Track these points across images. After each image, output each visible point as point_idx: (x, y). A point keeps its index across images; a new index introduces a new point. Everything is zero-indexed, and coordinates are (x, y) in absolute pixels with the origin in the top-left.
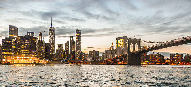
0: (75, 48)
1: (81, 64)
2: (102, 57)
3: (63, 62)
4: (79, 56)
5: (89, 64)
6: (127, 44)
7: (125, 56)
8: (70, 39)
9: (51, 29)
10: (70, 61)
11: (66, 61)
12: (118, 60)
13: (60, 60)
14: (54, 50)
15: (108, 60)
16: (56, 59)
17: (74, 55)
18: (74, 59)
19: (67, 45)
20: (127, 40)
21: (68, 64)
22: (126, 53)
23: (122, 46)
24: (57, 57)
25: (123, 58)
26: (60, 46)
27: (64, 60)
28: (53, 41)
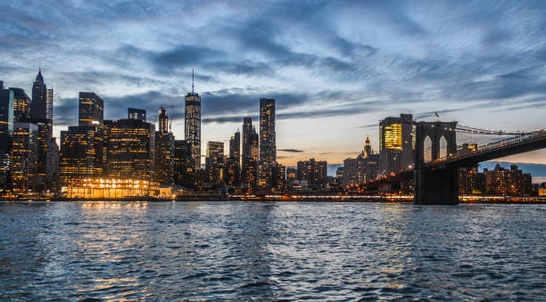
0: (256, 153)
1: (274, 200)
2: (338, 180)
3: (224, 193)
4: (268, 175)
5: (298, 200)
6: (414, 139)
7: (409, 175)
8: (245, 127)
9: (191, 98)
10: (244, 191)
11: (231, 191)
12: (386, 187)
13: (215, 188)
14: (199, 158)
15: (355, 187)
16: (206, 185)
17: (255, 174)
18: (254, 184)
19: (234, 143)
20: (414, 127)
21: (239, 199)
22: (410, 167)
23: (397, 146)
24: (207, 181)
25: (402, 184)
26: (215, 146)
27: (227, 189)
28: (196, 134)
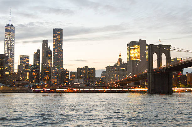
0: (51, 62)
1: (63, 92)
2: (102, 79)
3: (29, 88)
4: (58, 76)
5: (77, 92)
6: (147, 55)
7: (144, 76)
8: (43, 46)
9: (9, 28)
10: (43, 87)
11: (34, 86)
12: (132, 84)
13: (23, 84)
14: (13, 65)
15: (113, 83)
16: (17, 83)
17: (50, 76)
18: (49, 82)
19: (36, 56)
20: (147, 47)
21: (39, 92)
22: (145, 71)
23: (137, 58)
24: (19, 80)
25: (140, 81)
26: (24, 59)
27: (31, 85)
28: (11, 50)
